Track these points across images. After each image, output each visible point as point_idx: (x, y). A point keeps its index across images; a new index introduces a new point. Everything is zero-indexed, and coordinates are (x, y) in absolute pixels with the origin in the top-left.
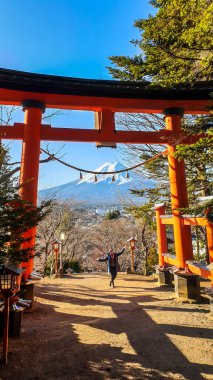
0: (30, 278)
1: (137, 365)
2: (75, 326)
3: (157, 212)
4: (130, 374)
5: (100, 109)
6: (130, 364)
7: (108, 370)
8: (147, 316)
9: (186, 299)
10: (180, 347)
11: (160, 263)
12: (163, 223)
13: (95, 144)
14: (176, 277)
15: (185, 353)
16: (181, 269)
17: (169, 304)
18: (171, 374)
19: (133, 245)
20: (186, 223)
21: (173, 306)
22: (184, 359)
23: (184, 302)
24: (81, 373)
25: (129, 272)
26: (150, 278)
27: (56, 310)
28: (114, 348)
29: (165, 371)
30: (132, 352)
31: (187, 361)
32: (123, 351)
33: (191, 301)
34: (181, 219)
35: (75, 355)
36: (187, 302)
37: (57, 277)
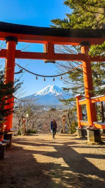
0: (9, 131)
1: (70, 172)
2: (34, 155)
3: (77, 99)
4: (66, 176)
5: (46, 42)
6: (66, 171)
7: (54, 174)
8: (74, 150)
9: (94, 142)
10: (93, 163)
11: (79, 126)
12: (80, 104)
13: (44, 60)
14: (88, 131)
15: (96, 166)
16: (90, 126)
17: (84, 145)
18: (90, 176)
19: (64, 118)
20: (93, 102)
21: (87, 146)
22: (97, 168)
23: (92, 144)
24: (38, 176)
25: (62, 132)
26: (74, 134)
27: (24, 148)
28: (57, 164)
29: (87, 174)
30: (66, 166)
31: (98, 169)
32: (62, 166)
33: (96, 143)
34: (90, 100)
35: (35, 167)
36: (94, 144)
37: (24, 135)
